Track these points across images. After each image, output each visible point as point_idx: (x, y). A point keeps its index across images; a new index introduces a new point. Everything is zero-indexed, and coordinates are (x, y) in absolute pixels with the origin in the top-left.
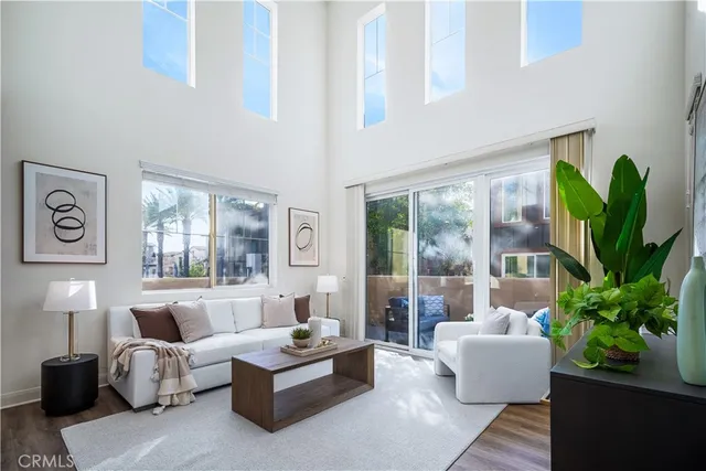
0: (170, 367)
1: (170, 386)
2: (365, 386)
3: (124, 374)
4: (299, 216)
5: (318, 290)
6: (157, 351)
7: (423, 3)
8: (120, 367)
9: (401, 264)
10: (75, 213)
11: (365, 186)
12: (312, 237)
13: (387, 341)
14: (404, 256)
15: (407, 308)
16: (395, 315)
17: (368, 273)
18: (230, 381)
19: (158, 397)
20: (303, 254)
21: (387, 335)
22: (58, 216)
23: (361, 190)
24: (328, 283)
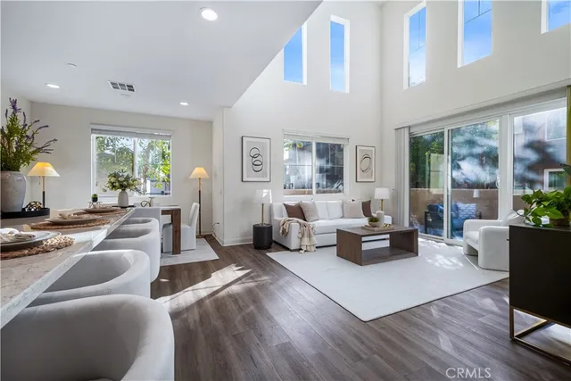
0: (306, 232)
1: (306, 241)
2: (411, 254)
3: (285, 233)
4: (362, 150)
5: (376, 197)
6: (300, 224)
7: (457, 2)
8: (284, 231)
9: (438, 180)
10: (259, 158)
11: (409, 127)
12: (370, 163)
13: (426, 233)
14: (440, 173)
15: (442, 211)
16: (432, 217)
17: (411, 187)
18: (335, 243)
19: (301, 246)
20: (365, 174)
21: (426, 229)
22: (254, 159)
23: (406, 131)
24: (382, 193)
